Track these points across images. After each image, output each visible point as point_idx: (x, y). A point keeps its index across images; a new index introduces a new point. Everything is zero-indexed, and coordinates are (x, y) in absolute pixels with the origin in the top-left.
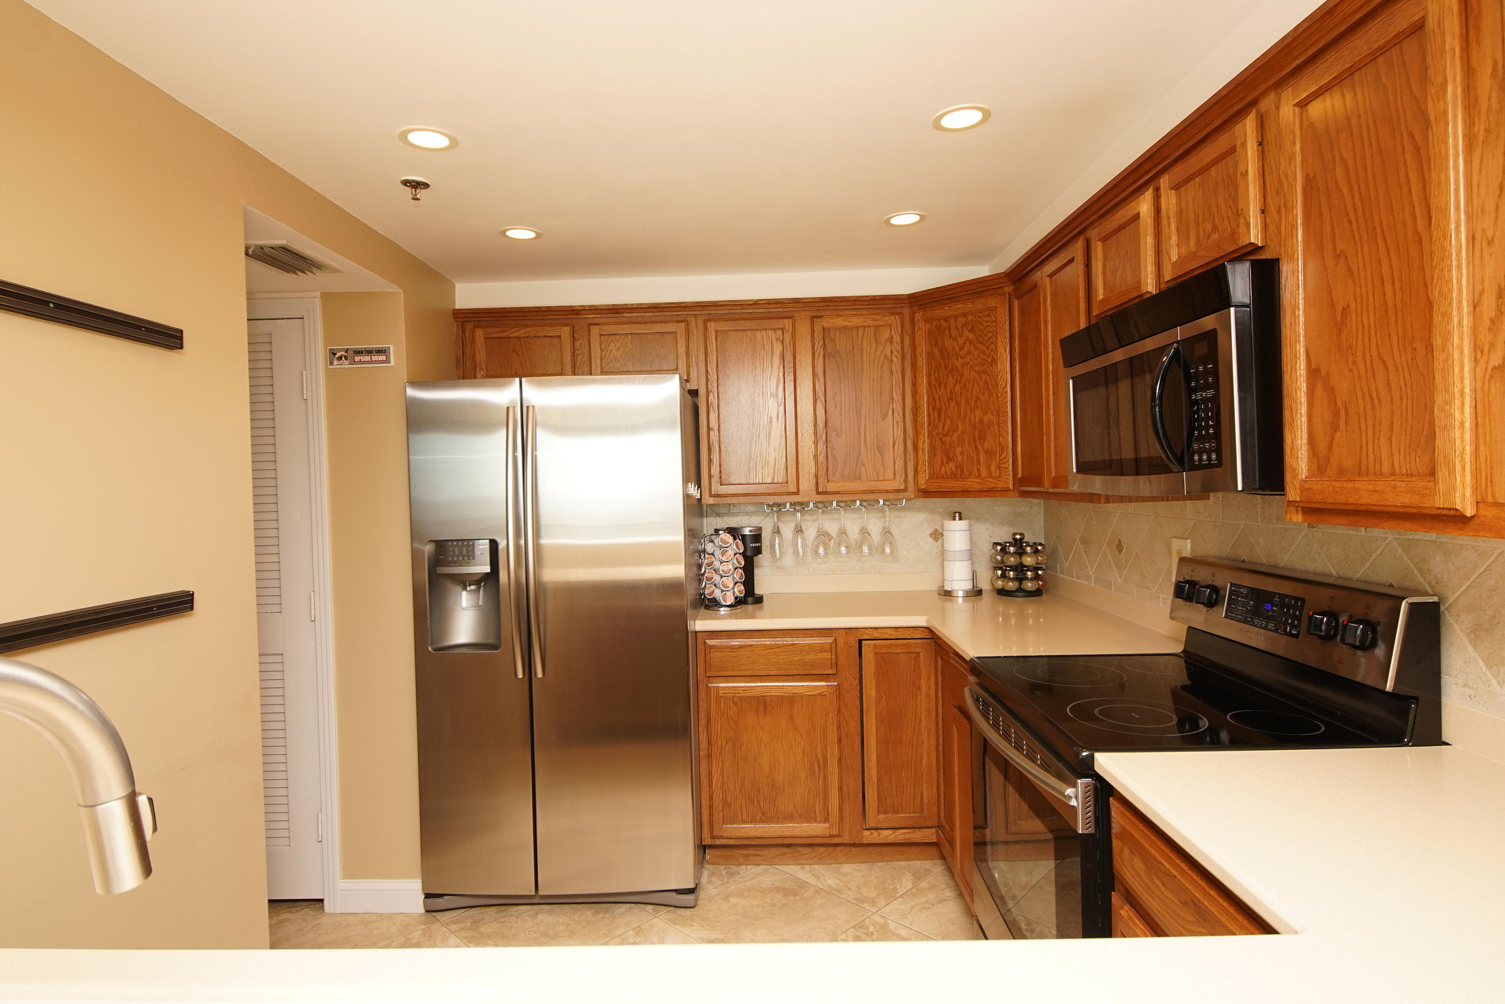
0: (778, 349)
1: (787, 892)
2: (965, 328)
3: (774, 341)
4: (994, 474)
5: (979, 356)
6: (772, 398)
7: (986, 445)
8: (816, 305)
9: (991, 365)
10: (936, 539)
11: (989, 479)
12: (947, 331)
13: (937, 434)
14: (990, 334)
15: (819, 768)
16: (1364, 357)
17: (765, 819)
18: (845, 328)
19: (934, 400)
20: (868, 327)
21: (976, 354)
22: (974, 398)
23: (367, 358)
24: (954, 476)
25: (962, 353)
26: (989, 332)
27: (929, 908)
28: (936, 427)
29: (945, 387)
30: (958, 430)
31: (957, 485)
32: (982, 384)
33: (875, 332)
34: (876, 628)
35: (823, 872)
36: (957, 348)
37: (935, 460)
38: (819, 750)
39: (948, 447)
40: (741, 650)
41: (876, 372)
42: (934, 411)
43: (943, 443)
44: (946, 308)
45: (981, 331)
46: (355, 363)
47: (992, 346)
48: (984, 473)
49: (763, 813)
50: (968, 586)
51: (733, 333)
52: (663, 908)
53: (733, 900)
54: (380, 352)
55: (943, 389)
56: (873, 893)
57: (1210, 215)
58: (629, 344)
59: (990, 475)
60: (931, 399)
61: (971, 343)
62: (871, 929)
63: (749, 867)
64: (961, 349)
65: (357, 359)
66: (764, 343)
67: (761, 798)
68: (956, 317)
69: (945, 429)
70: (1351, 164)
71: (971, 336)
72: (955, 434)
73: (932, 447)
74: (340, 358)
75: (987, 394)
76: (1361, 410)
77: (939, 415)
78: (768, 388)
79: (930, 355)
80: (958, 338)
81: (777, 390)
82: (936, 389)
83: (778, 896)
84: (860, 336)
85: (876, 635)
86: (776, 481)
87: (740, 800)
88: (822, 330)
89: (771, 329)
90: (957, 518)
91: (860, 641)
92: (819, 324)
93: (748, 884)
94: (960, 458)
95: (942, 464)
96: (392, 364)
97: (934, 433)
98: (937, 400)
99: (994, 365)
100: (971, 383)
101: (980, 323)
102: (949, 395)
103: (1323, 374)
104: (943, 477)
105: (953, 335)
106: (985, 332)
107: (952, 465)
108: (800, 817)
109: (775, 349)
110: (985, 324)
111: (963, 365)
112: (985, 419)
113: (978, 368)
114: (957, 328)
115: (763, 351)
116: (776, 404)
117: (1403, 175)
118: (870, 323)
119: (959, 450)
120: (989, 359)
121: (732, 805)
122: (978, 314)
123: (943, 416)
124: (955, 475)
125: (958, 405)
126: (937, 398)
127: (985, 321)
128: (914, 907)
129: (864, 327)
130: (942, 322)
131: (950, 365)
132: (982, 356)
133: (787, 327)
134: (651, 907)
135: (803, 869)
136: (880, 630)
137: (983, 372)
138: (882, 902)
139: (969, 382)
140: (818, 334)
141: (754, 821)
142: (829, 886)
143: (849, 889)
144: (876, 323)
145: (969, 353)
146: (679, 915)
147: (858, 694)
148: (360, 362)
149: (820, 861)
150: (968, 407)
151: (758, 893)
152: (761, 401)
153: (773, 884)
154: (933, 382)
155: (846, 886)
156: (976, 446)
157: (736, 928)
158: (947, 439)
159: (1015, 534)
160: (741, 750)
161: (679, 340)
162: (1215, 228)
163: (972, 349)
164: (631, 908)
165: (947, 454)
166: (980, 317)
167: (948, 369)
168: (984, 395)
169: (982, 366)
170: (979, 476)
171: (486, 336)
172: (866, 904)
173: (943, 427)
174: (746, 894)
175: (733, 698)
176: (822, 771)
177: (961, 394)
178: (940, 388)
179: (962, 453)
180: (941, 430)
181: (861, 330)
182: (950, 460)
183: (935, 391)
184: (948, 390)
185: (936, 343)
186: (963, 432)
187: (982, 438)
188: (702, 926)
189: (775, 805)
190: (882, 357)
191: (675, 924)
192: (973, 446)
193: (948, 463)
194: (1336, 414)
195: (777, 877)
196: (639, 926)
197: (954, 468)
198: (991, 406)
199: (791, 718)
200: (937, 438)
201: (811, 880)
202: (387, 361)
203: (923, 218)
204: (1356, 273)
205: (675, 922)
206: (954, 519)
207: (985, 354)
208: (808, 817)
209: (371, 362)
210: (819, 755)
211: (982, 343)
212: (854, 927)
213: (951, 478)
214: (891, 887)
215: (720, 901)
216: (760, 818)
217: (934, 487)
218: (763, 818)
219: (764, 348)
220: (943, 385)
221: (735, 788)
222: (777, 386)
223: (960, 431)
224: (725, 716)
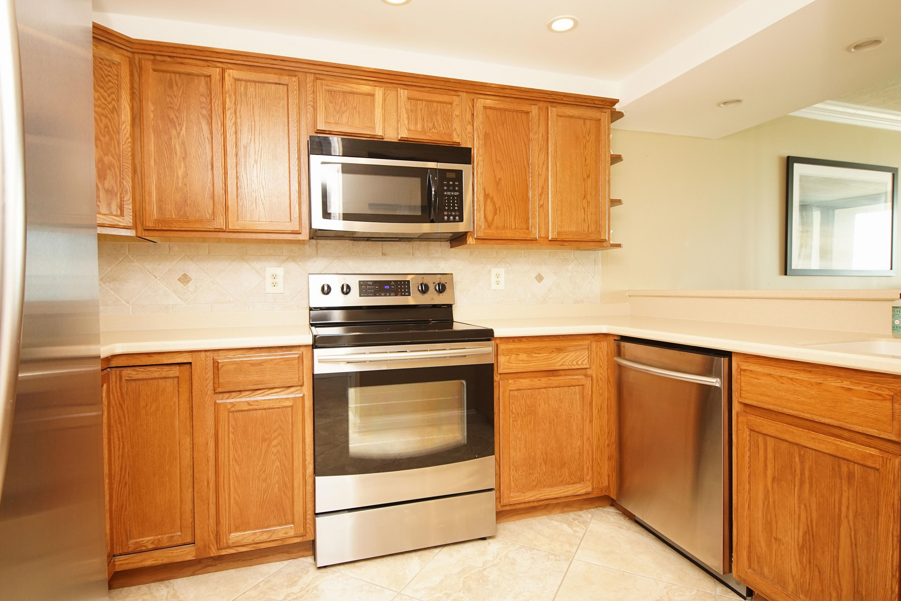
4: (114, 213)
5: (98, 99)
7: (105, 183)
9: (112, 113)
11: (112, 216)
14: (111, 84)
16: (506, 194)
21: (95, 95)
26: (110, 81)
32: (102, 126)
47: (113, 96)
57: (432, 121)
59: (111, 212)
70: (503, 136)
75: (107, 138)
76: (505, 210)
99: (115, 113)
101: (101, 69)
103: (491, 196)
106: (106, 79)
110: (106, 72)
112: (106, 160)
117: (521, 148)
120: (111, 106)
122: (99, 59)
132: (103, 101)
137: (103, 115)
168: (104, 137)
169: (103, 109)
187: (103, 176)
194: (496, 210)
198: (112, 149)
204: (504, 169)
207: (106, 100)
211: (102, 88)
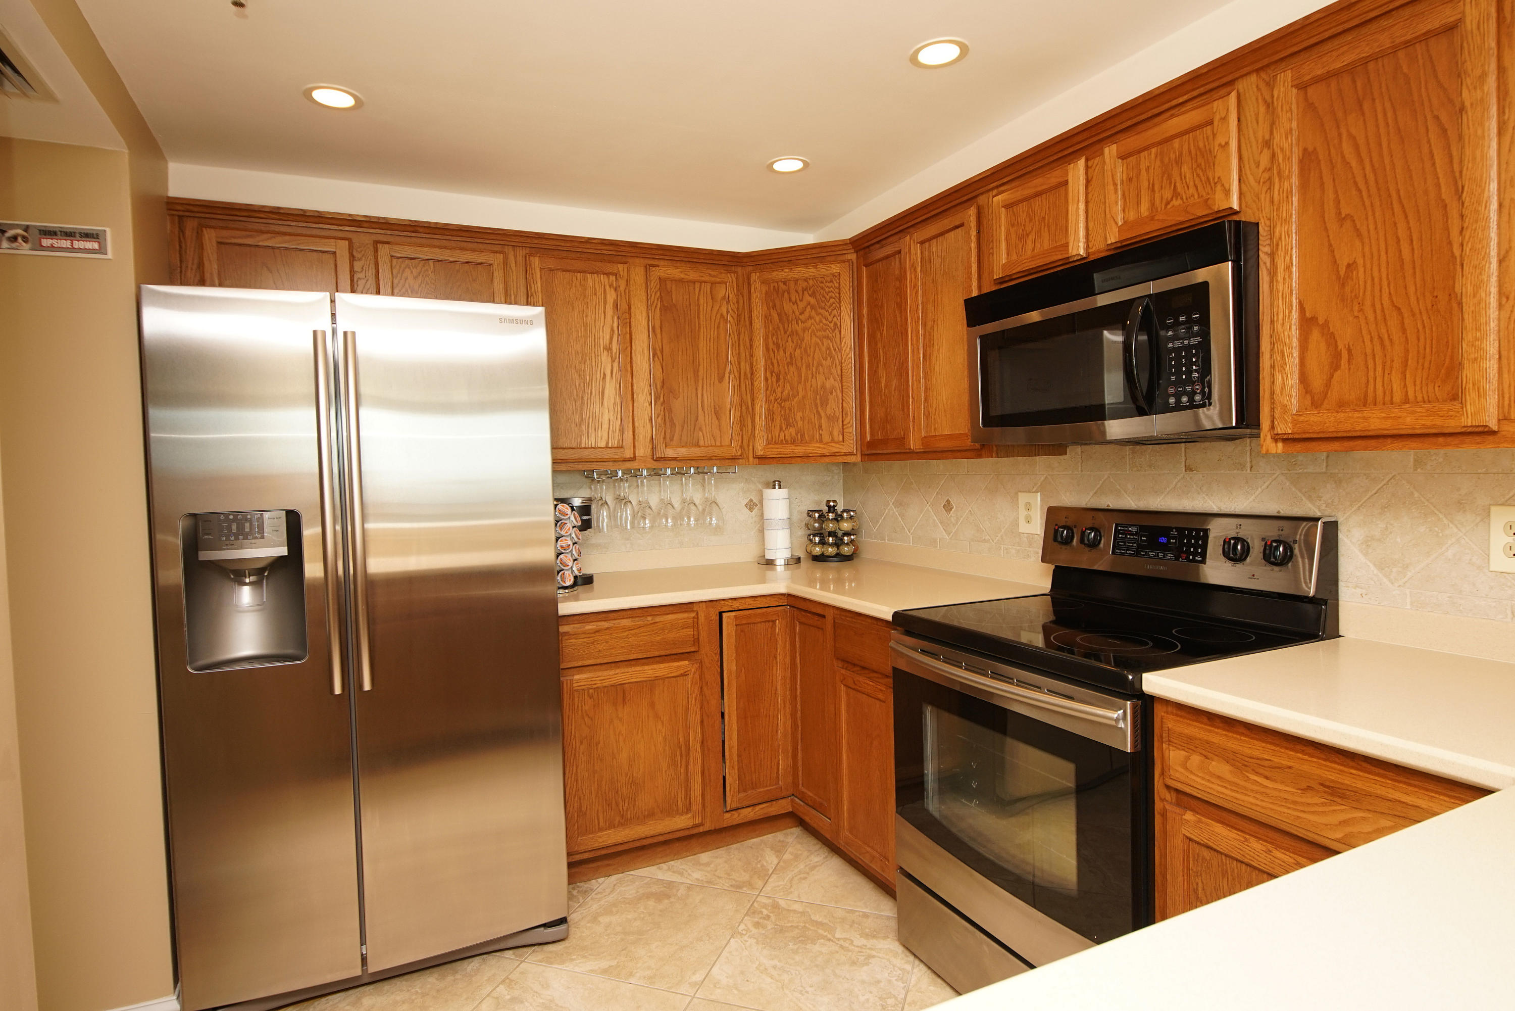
0: (611, 296)
1: (659, 897)
2: (806, 292)
3: (607, 287)
4: (836, 439)
5: (821, 321)
6: (606, 352)
7: (828, 409)
8: (653, 252)
9: (834, 331)
10: (751, 509)
11: (832, 444)
12: (786, 294)
13: (775, 399)
14: (832, 300)
15: (681, 755)
16: (1373, 305)
17: (625, 822)
18: (681, 281)
19: (772, 364)
20: (705, 282)
21: (817, 319)
22: (815, 363)
23: (66, 243)
24: (794, 442)
25: (802, 317)
26: (831, 297)
27: (806, 878)
28: (775, 391)
29: (784, 351)
30: (798, 395)
31: (799, 450)
32: (824, 349)
33: (711, 288)
34: (735, 599)
35: (682, 867)
36: (797, 313)
37: (773, 427)
38: (681, 736)
39: (787, 411)
40: (597, 634)
41: (712, 333)
42: (772, 375)
43: (782, 408)
44: (786, 270)
45: (824, 296)
46: (42, 248)
47: (835, 312)
48: (826, 438)
49: (622, 816)
50: (787, 554)
51: (560, 273)
52: (525, 950)
53: (604, 920)
54: (87, 236)
55: (781, 352)
56: (745, 877)
57: (1171, 183)
58: (430, 272)
59: (833, 441)
60: (769, 362)
61: (813, 308)
62: (765, 912)
63: (601, 880)
64: (801, 314)
65: (46, 242)
66: (595, 289)
67: (620, 800)
68: (796, 281)
69: (784, 393)
70: (1361, 141)
71: (812, 301)
72: (796, 400)
73: (770, 414)
74: (14, 239)
75: (829, 359)
76: (1369, 351)
77: (778, 379)
78: (601, 340)
79: (768, 319)
80: (798, 301)
81: (611, 343)
82: (774, 353)
83: (651, 903)
84: (697, 292)
85: (736, 605)
86: (610, 445)
87: (597, 805)
88: (658, 280)
89: (604, 274)
90: (777, 487)
91: (721, 614)
92: (656, 273)
93: (611, 898)
94: (800, 423)
95: (781, 429)
96: (110, 255)
97: (772, 398)
98: (776, 365)
99: (837, 331)
100: (812, 350)
101: (822, 288)
102: (788, 360)
103: (1321, 321)
104: (782, 443)
105: (793, 299)
106: (828, 297)
107: (792, 430)
108: (661, 812)
109: (608, 296)
110: (827, 289)
111: (804, 330)
112: (828, 385)
113: (819, 333)
114: (796, 291)
115: (594, 297)
116: (609, 359)
117: (1425, 150)
118: (707, 278)
119: (799, 415)
120: (832, 325)
121: (588, 813)
122: (820, 279)
123: (782, 380)
124: (795, 440)
125: (799, 370)
126: (775, 362)
127: (827, 287)
128: (792, 880)
129: (701, 282)
130: (781, 285)
131: (790, 330)
132: (825, 322)
133: (621, 273)
134: (511, 952)
135: (659, 868)
136: (740, 601)
137: (824, 337)
138: (760, 884)
139: (810, 348)
140: (654, 284)
141: (612, 826)
142: (697, 879)
143: (719, 877)
144: (713, 279)
145: (810, 317)
146: (551, 952)
147: (719, 671)
148: (52, 248)
149: (677, 856)
150: (809, 373)
151: (628, 905)
152: (593, 355)
153: (638, 892)
154: (771, 346)
155: (714, 875)
156: (818, 412)
157: (625, 949)
158: (787, 404)
159: (829, 501)
160: (597, 749)
161: (496, 274)
162: (1176, 194)
163: (813, 313)
164: (484, 960)
165: (786, 419)
166: (822, 282)
167: (788, 333)
168: (826, 360)
169: (824, 331)
170: (821, 441)
171: (220, 240)
172: (745, 889)
173: (782, 392)
174: (614, 909)
175: (588, 690)
176: (684, 757)
177: (802, 359)
178: (778, 351)
179: (803, 419)
180: (779, 395)
181: (697, 285)
182: (789, 425)
183: (772, 355)
184: (788, 354)
185: (774, 307)
186: (804, 397)
187: (825, 403)
188: (585, 957)
189: (635, 805)
190: (719, 316)
191: (552, 963)
192: (815, 411)
193: (787, 428)
194: (1337, 355)
195: (637, 883)
196: (507, 978)
197: (794, 434)
198: (834, 371)
199: (652, 705)
200: (776, 403)
201: (675, 878)
202: (102, 250)
203: (806, 164)
205: (549, 961)
206: (775, 488)
207: (827, 320)
208: (670, 810)
209: (72, 249)
210: (681, 740)
211: (824, 308)
212: (747, 914)
213: (791, 444)
214: (759, 866)
215: (589, 925)
216: (619, 822)
217: (774, 451)
218: (622, 821)
219: (596, 294)
220: (781, 350)
221: (591, 792)
222: (611, 339)
223: (800, 396)
224: (580, 712)
